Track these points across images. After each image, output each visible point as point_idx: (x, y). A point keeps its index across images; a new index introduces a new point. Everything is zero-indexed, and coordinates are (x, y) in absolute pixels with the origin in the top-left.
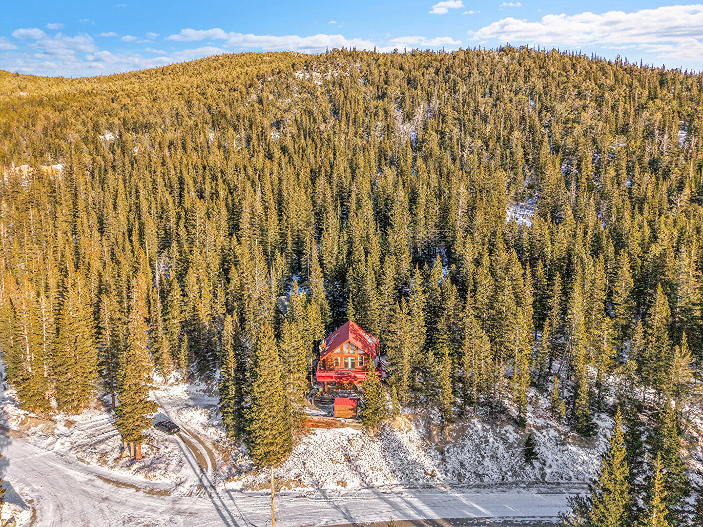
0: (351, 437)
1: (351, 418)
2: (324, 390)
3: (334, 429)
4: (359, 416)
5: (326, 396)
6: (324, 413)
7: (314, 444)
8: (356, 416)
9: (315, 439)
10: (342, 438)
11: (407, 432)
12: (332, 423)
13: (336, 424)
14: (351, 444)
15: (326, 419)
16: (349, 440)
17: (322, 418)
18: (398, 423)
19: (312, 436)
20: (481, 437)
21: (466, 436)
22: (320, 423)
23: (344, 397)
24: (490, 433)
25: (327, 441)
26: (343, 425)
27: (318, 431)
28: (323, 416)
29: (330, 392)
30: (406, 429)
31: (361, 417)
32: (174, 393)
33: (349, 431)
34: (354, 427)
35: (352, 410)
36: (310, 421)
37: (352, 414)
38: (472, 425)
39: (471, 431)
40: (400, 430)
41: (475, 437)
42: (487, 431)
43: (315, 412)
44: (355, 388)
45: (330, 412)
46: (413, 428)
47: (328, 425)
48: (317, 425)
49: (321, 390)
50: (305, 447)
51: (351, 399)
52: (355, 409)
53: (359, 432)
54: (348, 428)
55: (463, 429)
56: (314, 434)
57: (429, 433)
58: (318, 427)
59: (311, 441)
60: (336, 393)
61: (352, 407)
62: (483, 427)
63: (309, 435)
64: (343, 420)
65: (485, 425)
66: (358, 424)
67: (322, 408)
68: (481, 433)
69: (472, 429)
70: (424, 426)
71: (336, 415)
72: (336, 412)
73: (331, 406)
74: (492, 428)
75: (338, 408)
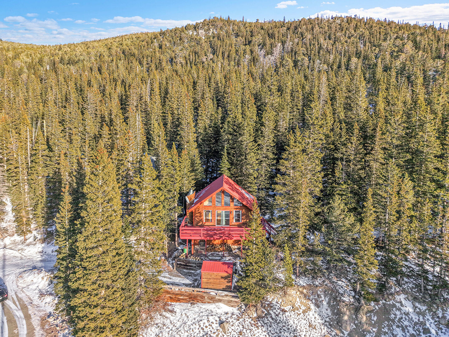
0: (223, 318)
1: (224, 290)
2: (190, 252)
3: (200, 305)
4: (235, 287)
5: (192, 259)
6: (188, 282)
7: (171, 326)
8: (230, 287)
9: (172, 318)
10: (211, 318)
11: (304, 312)
12: (198, 295)
13: (203, 297)
14: (224, 328)
15: (189, 290)
16: (221, 323)
17: (184, 289)
18: (291, 298)
19: (168, 315)
20: (416, 324)
21: (393, 321)
22: (181, 295)
23: (216, 260)
24: (428, 317)
25: (189, 323)
26: (213, 300)
27: (178, 307)
28: (187, 285)
29: (198, 254)
30: (303, 308)
31: (238, 289)
32: (29, 254)
33: (222, 308)
34: (229, 303)
35: (225, 278)
36: (168, 292)
37: (225, 284)
38: (398, 305)
39: (398, 313)
40: (294, 309)
41: (406, 323)
42: (423, 314)
43: (177, 280)
44: (230, 250)
45: (196, 280)
46: (313, 307)
47: (193, 299)
48: (176, 298)
49: (186, 251)
50: (157, 331)
51: (224, 263)
52: (229, 278)
53: (235, 310)
54: (221, 305)
55: (386, 311)
56: (172, 311)
57: (337, 314)
58: (179, 300)
59: (167, 322)
60: (206, 256)
61: (225, 274)
62: (415, 307)
63: (164, 313)
64: (213, 293)
65: (417, 304)
66: (233, 299)
67: (186, 275)
68: (415, 318)
69: (399, 310)
70: (329, 303)
71: (203, 286)
72: (204, 280)
73: (198, 272)
74: (430, 310)
75: (206, 275)
